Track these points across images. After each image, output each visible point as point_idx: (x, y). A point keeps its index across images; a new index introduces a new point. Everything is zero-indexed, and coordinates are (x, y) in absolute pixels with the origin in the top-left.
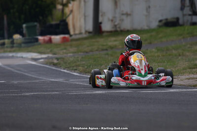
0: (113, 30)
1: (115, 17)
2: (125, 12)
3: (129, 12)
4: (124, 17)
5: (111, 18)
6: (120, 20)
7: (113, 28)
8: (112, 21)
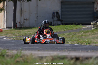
0: (20, 27)
1: (21, 21)
2: (25, 19)
3: (27, 19)
4: (25, 21)
5: (19, 21)
6: (23, 22)
7: (20, 26)
8: (19, 22)
